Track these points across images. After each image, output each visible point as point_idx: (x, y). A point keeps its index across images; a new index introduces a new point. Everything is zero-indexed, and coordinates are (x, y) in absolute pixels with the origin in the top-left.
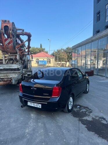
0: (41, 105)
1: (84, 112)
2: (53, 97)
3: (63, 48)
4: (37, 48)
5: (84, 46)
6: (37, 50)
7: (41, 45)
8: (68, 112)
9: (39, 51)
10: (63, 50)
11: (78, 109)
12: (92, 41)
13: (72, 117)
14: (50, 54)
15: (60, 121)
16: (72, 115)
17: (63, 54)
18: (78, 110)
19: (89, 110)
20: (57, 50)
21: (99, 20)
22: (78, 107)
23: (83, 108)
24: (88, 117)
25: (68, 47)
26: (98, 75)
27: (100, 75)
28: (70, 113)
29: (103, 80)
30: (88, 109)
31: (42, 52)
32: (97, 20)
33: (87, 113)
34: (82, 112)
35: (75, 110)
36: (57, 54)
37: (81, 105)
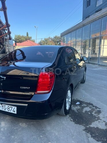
0: (16, 108)
1: (89, 113)
2: (38, 92)
3: (51, 37)
4: (23, 37)
5: (74, 32)
6: (22, 38)
7: (27, 33)
8: (64, 115)
9: (25, 40)
10: (51, 39)
11: (79, 107)
12: (84, 25)
13: (73, 123)
14: (37, 43)
15: (53, 135)
16: (72, 120)
17: (51, 43)
18: (79, 109)
19: (94, 108)
20: (45, 39)
21: (90, 5)
22: (77, 104)
23: (84, 105)
24: (97, 122)
25: (56, 36)
26: (89, 63)
27: (91, 63)
28: (68, 116)
29: (96, 68)
30: (94, 106)
31: (28, 41)
32: (87, 5)
33: (93, 113)
34: (86, 111)
35: (75, 108)
36: (45, 43)
37: (81, 100)
